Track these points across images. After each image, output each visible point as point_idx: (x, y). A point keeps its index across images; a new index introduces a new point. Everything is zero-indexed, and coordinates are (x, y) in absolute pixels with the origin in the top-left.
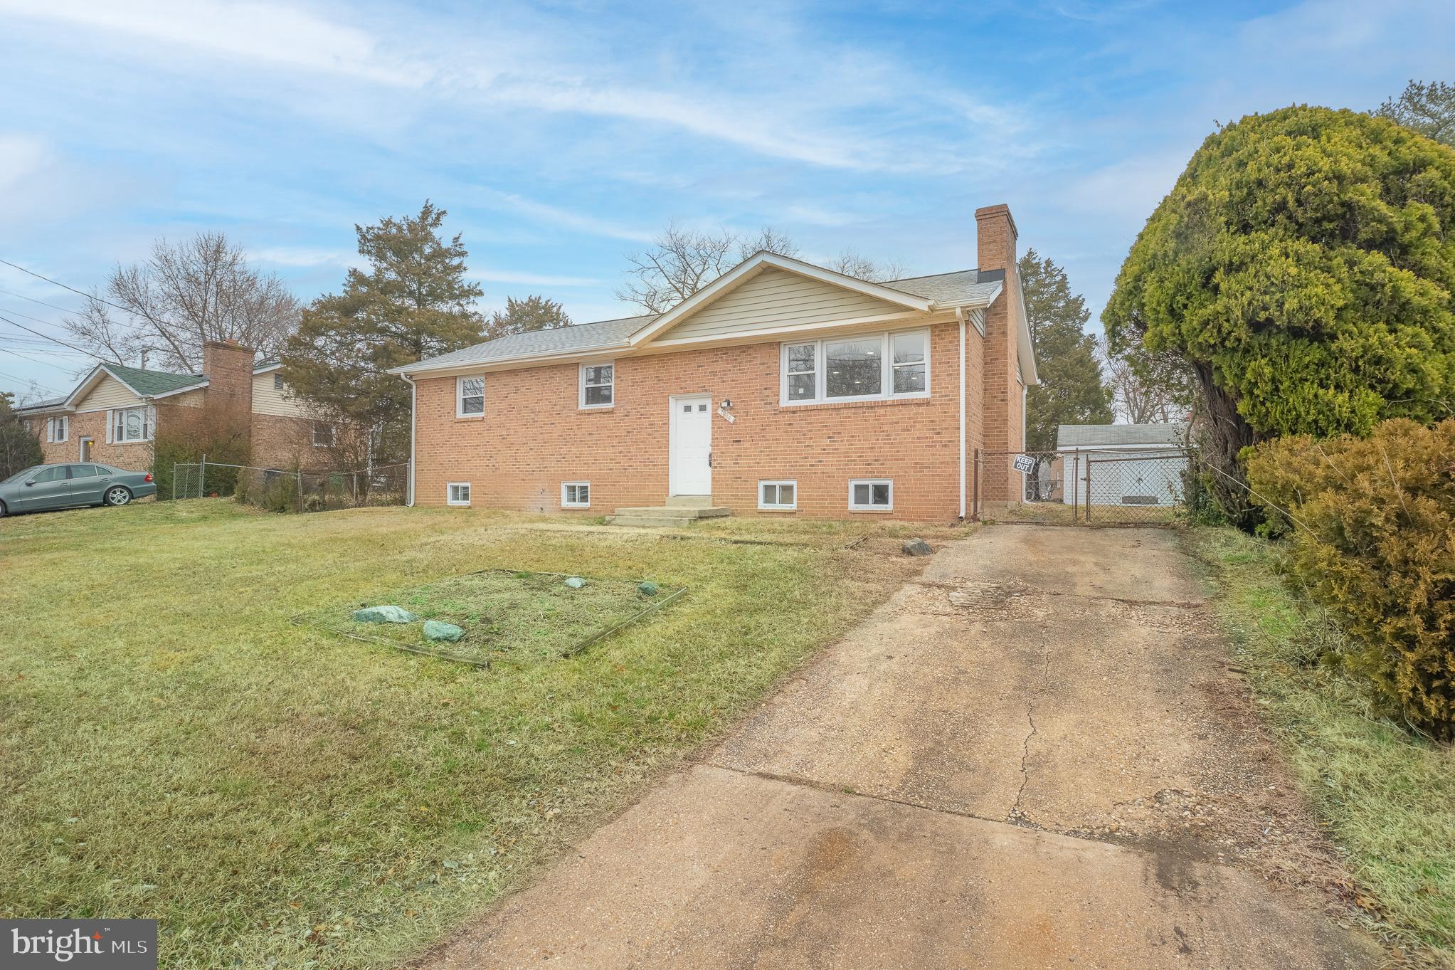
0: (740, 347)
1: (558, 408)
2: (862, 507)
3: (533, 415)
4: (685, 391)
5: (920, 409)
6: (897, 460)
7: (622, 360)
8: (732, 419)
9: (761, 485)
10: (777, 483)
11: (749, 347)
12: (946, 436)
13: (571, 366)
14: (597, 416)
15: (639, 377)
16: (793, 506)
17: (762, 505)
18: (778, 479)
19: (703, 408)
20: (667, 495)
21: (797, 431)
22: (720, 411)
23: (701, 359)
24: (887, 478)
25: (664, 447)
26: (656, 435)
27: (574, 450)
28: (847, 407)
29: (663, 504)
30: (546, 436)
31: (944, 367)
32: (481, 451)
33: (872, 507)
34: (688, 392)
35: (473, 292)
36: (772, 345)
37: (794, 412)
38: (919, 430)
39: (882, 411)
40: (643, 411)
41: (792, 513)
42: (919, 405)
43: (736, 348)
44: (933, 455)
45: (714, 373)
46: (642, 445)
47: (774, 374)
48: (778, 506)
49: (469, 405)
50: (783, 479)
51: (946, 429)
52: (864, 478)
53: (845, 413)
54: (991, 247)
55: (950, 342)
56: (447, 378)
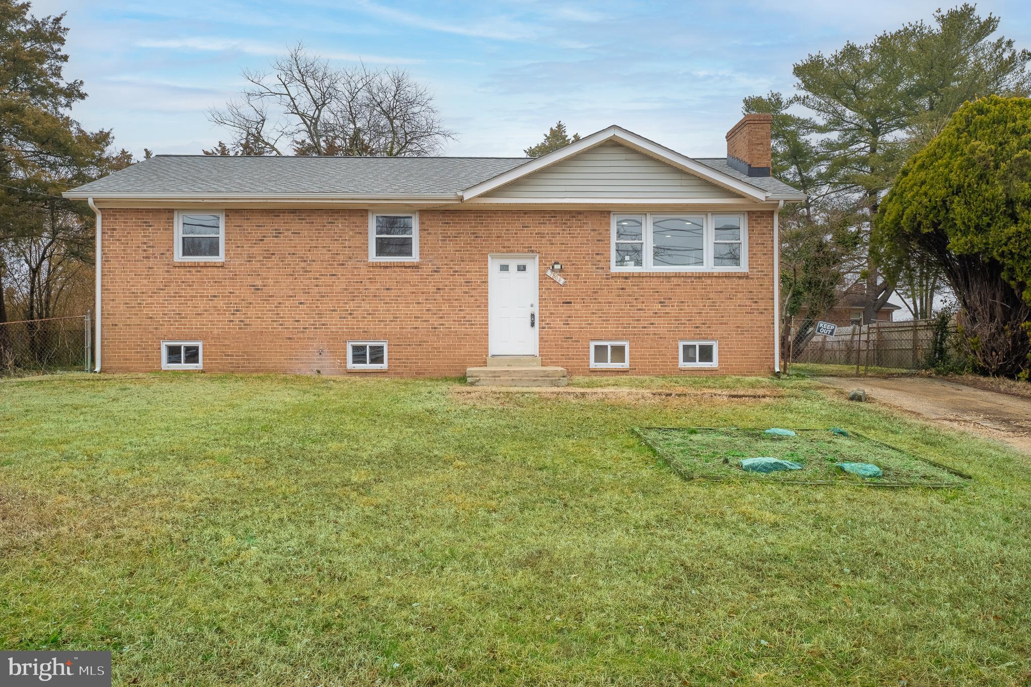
0: (570, 212)
1: (341, 257)
2: (690, 365)
3: (303, 264)
4: (509, 250)
5: (741, 282)
6: (721, 324)
7: (428, 213)
8: (562, 281)
9: (592, 345)
10: (609, 344)
11: (579, 213)
12: (762, 305)
13: (358, 213)
14: (397, 269)
15: (451, 232)
16: (626, 365)
17: (593, 365)
18: (610, 340)
19: (522, 268)
20: (487, 356)
21: (630, 296)
22: (549, 273)
23: (527, 220)
24: (713, 339)
25: (482, 305)
26: (473, 293)
27: (366, 306)
28: (677, 276)
29: (485, 364)
30: (323, 289)
31: (760, 248)
32: (221, 304)
33: (698, 364)
34: (511, 251)
35: (74, 93)
36: (603, 213)
37: (626, 278)
38: (740, 299)
39: (709, 281)
40: (457, 268)
41: (624, 372)
42: (740, 278)
43: (565, 212)
44: (752, 320)
45: (541, 235)
46: (456, 303)
47: (604, 240)
48: (610, 365)
49: (191, 247)
50: (616, 339)
51: (762, 299)
52: (693, 339)
53: (675, 281)
54: (759, 147)
55: (765, 227)
56: (158, 211)
